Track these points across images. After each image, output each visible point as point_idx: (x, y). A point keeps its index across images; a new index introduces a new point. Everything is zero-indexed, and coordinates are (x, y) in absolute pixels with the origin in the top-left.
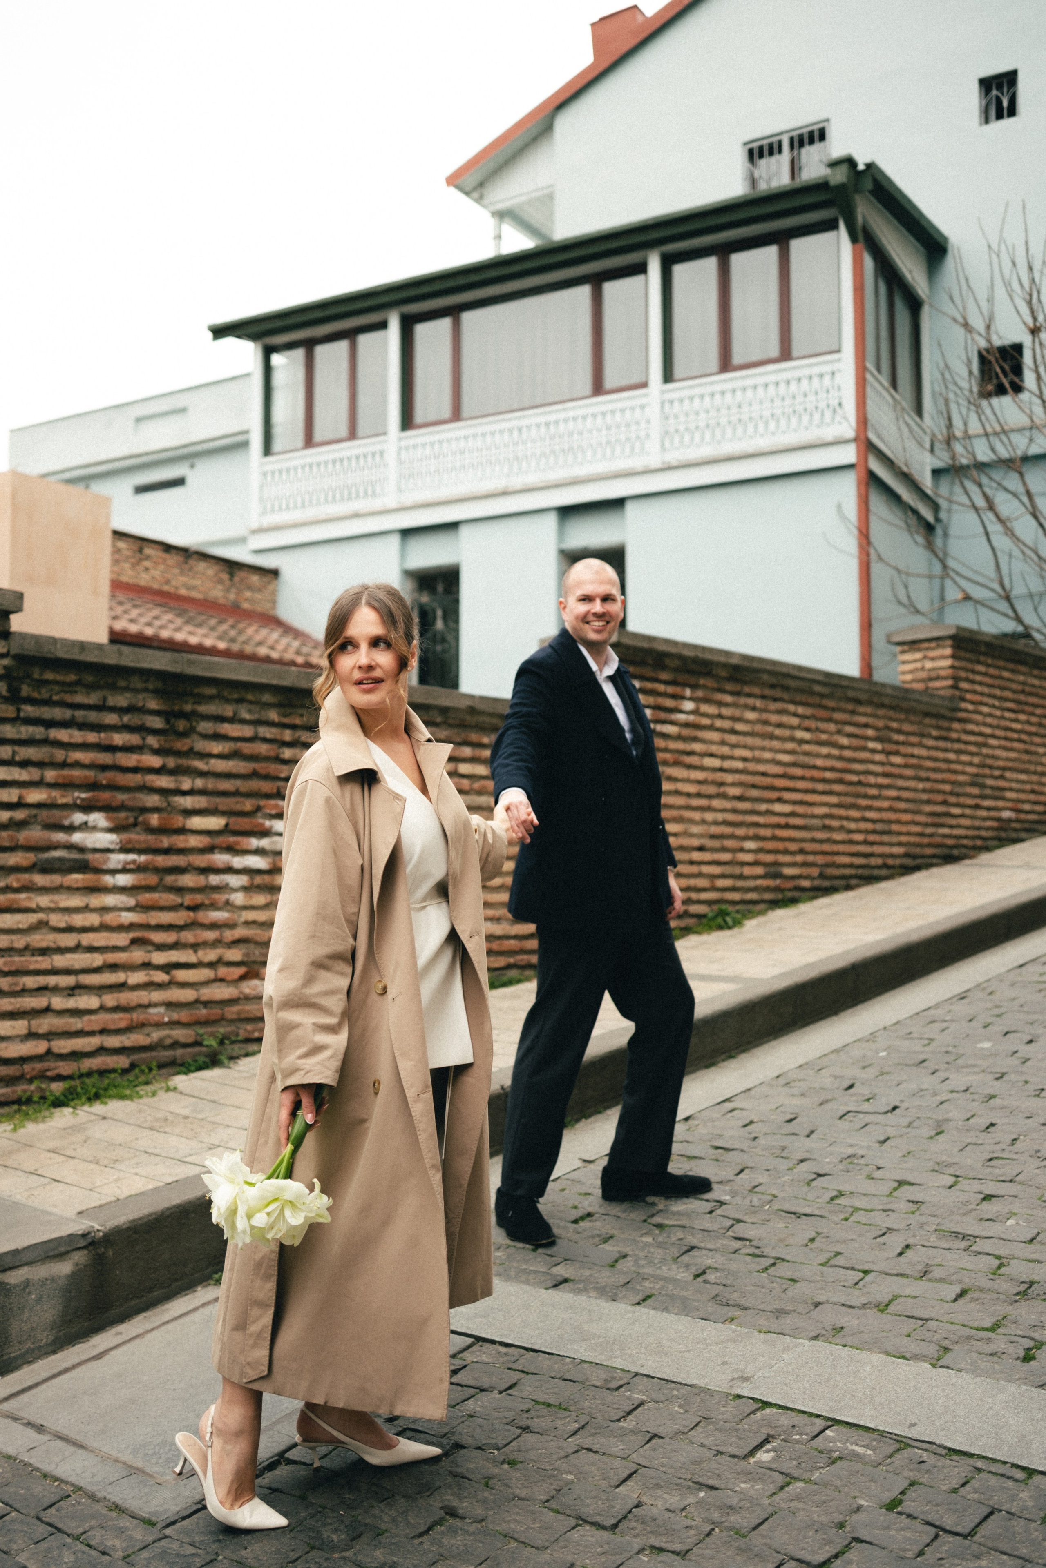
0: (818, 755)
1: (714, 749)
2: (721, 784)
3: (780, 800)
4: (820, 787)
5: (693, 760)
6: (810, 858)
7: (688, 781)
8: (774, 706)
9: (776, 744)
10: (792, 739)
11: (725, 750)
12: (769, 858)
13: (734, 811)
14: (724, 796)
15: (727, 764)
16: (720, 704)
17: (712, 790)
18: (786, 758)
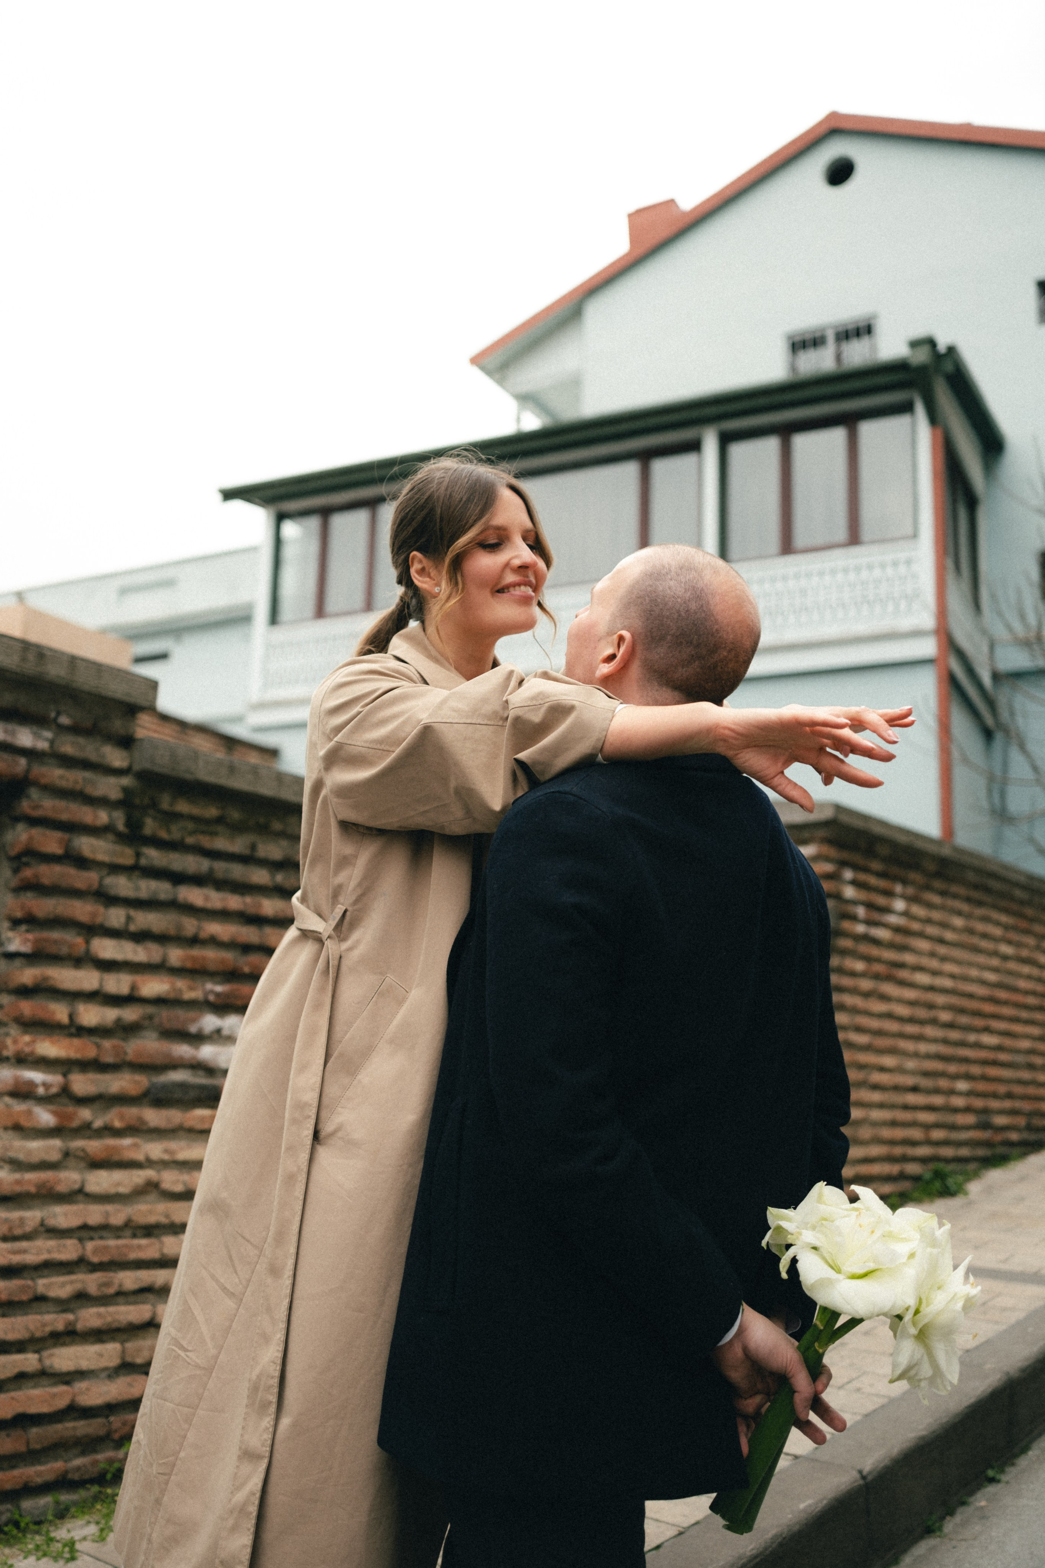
0: (1019, 975)
1: (925, 961)
2: (931, 1006)
3: (987, 1030)
4: (1024, 1014)
5: (903, 974)
6: (1018, 1104)
7: (900, 1001)
8: (980, 912)
9: (981, 959)
10: (995, 954)
11: (934, 964)
12: (979, 1103)
13: (946, 1041)
14: (934, 1022)
15: (940, 982)
16: (929, 906)
17: (922, 1013)
18: (991, 977)
